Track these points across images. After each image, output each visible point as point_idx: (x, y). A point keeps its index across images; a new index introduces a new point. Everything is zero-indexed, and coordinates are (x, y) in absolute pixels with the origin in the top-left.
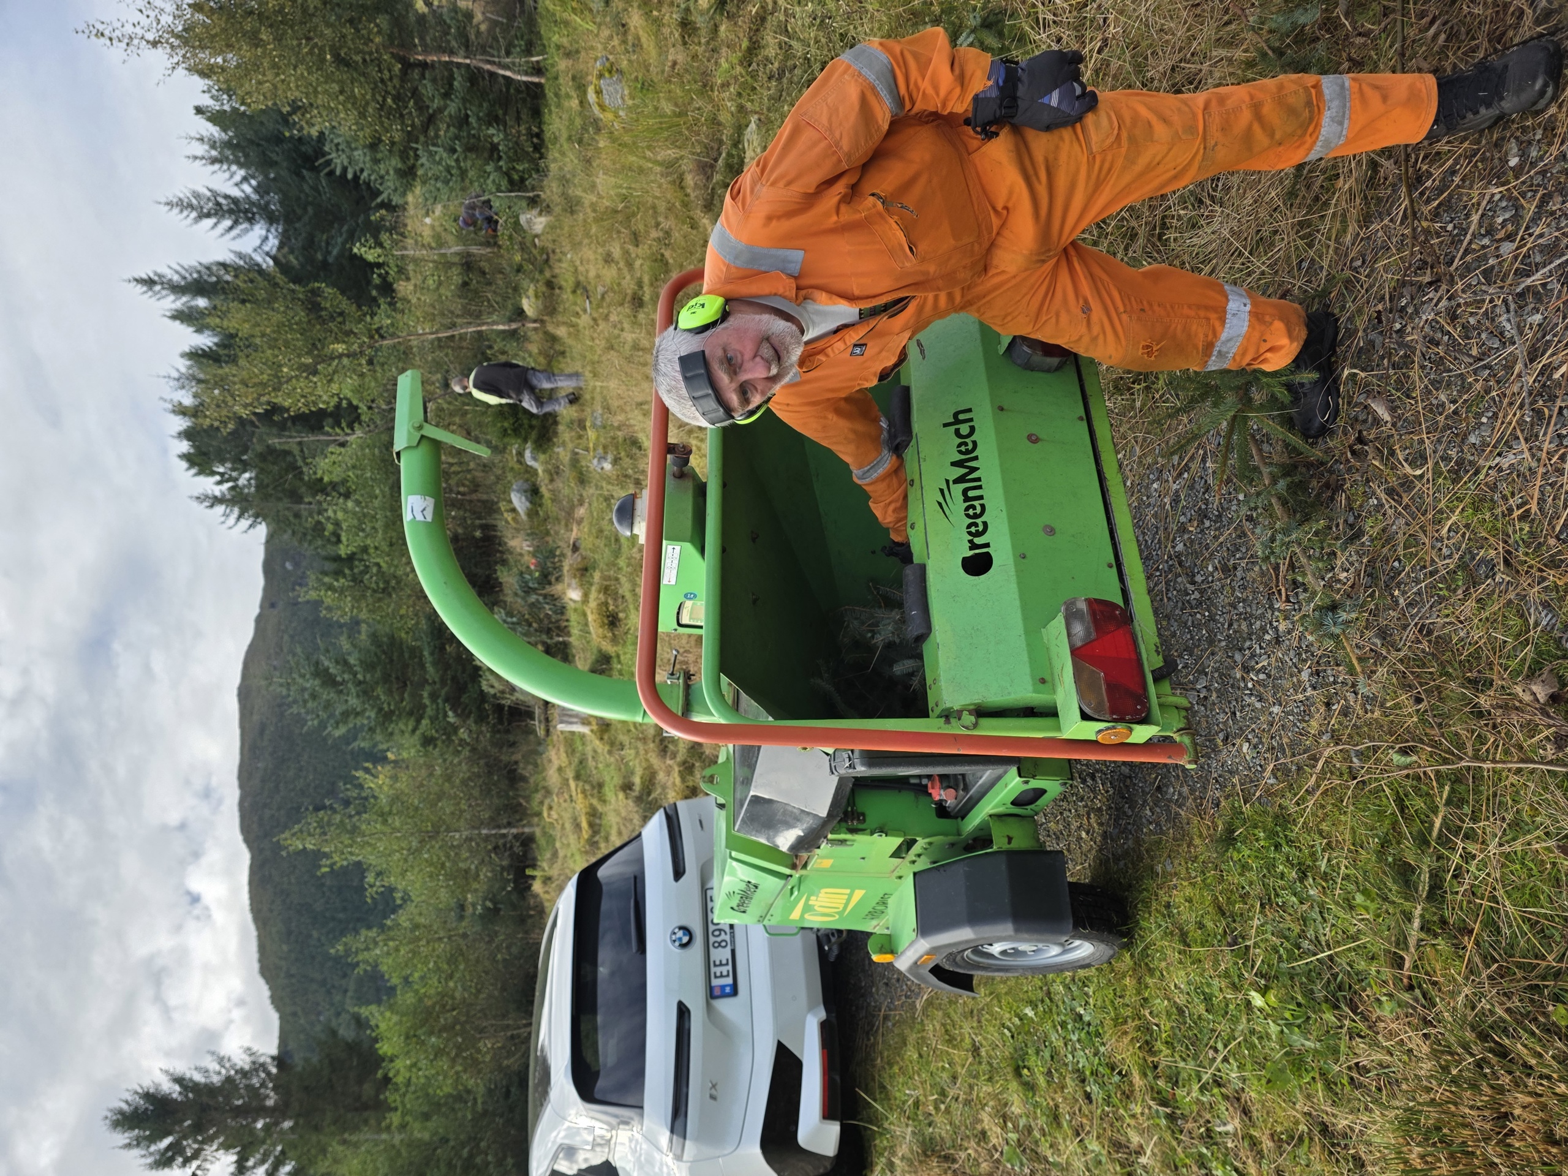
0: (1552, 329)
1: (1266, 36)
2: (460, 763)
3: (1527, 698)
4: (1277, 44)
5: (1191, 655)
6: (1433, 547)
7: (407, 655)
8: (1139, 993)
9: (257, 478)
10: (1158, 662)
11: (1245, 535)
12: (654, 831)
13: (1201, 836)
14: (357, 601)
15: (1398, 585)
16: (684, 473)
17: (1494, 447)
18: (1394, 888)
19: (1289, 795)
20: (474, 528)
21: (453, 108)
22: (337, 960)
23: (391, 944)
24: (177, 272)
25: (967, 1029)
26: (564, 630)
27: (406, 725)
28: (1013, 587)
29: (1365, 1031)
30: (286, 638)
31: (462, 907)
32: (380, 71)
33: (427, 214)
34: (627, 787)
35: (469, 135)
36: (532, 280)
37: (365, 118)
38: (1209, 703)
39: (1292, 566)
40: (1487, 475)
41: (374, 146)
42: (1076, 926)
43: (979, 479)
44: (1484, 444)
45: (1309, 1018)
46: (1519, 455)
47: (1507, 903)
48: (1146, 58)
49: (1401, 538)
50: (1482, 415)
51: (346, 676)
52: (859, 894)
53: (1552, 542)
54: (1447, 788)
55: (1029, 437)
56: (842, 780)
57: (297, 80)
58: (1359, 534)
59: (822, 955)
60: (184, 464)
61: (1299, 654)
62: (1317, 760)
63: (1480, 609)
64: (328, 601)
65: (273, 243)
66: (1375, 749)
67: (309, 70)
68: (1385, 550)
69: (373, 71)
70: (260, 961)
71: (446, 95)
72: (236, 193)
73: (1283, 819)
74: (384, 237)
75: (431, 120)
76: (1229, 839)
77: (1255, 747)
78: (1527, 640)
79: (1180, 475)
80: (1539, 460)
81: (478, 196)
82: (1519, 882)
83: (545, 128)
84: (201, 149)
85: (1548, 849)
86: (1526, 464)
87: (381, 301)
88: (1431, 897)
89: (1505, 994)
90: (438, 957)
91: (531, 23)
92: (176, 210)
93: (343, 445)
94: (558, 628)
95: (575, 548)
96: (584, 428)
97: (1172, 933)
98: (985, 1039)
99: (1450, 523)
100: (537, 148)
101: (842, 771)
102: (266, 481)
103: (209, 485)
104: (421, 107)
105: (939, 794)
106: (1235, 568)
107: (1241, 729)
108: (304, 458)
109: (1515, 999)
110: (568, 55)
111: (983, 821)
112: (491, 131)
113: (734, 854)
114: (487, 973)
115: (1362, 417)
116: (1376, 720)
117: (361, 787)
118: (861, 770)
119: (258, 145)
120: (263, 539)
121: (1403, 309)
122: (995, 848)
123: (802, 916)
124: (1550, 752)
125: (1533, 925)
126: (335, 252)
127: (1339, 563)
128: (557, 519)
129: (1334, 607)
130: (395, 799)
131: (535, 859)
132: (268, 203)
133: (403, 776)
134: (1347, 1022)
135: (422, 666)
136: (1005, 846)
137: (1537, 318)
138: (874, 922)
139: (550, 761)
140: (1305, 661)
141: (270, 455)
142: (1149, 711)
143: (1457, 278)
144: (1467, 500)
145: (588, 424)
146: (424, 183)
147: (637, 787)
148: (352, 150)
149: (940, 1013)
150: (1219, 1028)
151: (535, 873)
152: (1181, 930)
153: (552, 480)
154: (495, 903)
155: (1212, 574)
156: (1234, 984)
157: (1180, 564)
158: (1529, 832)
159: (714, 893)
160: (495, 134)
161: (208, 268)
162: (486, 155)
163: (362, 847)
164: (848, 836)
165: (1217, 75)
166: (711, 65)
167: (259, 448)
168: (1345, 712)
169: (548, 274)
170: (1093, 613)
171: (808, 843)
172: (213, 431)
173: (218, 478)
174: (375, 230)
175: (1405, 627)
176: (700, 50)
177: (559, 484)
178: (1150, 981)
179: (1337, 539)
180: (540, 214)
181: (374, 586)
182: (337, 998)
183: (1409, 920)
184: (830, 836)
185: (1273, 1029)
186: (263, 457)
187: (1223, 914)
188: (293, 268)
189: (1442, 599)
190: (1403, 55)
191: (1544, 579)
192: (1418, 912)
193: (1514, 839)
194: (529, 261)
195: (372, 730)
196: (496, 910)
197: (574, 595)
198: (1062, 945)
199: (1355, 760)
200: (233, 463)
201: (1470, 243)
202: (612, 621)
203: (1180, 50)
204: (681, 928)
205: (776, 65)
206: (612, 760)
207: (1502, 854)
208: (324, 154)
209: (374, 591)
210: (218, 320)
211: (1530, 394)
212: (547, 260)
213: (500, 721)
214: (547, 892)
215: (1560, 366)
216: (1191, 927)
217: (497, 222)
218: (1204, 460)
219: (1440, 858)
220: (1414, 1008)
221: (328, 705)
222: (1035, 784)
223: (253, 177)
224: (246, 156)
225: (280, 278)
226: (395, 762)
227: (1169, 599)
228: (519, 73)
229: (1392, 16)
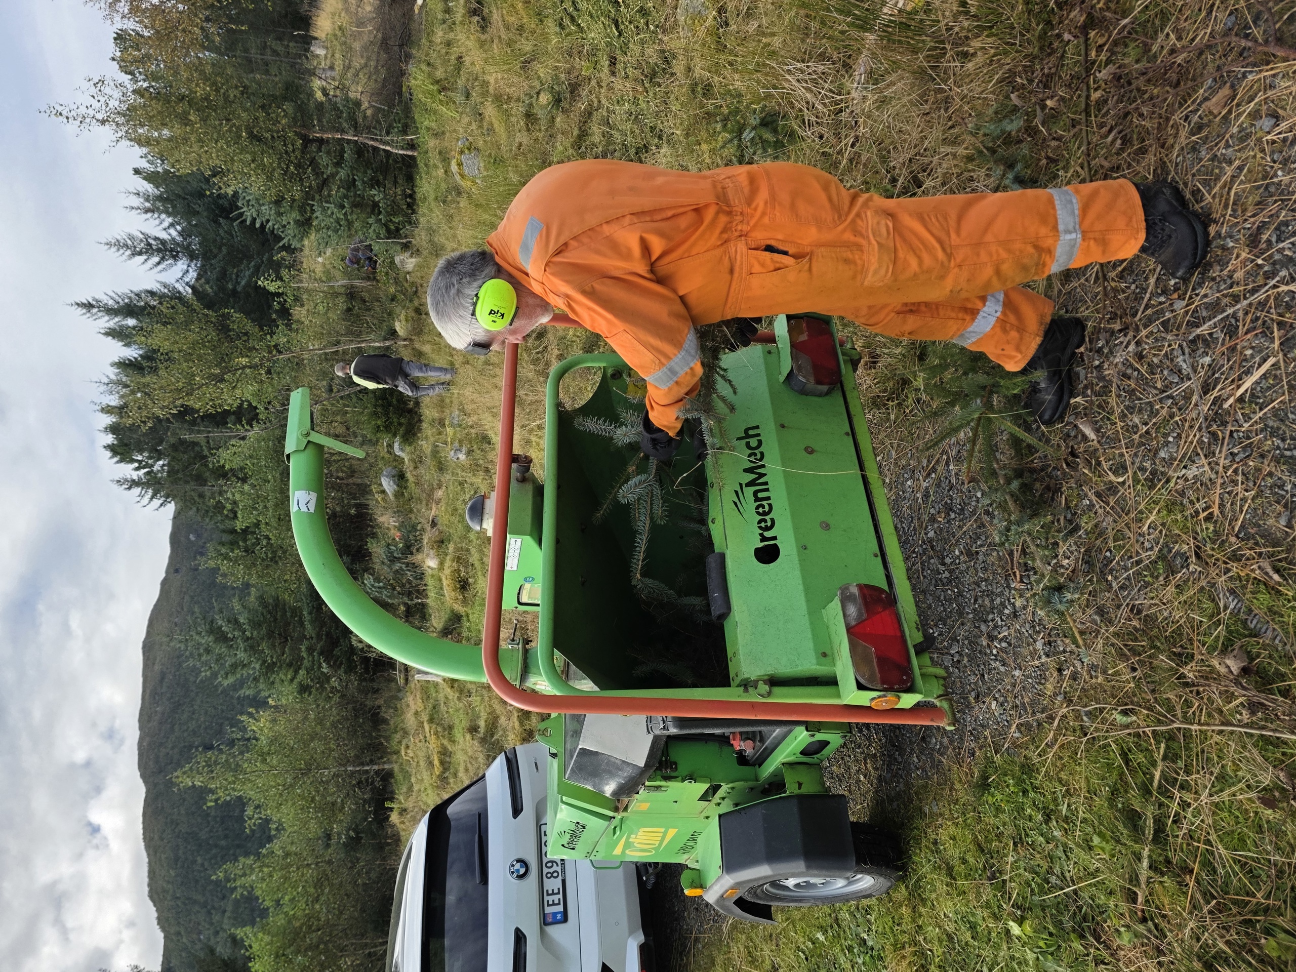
0: (1219, 369)
1: (981, 138)
2: (331, 709)
3: (1223, 670)
4: (991, 145)
5: (945, 625)
6: (1137, 541)
7: (288, 614)
8: (914, 921)
9: (169, 465)
10: (918, 637)
11: (984, 526)
12: (496, 773)
13: (960, 781)
14: (249, 569)
15: (1111, 573)
16: (526, 477)
17: (1181, 461)
18: (1125, 832)
19: (1032, 747)
20: (350, 506)
21: (342, 174)
22: (218, 883)
23: (265, 870)
24: (112, 298)
25: (767, 952)
26: (422, 593)
27: (286, 675)
28: (797, 573)
29: (1108, 959)
30: (187, 598)
31: (329, 837)
32: (285, 145)
33: (320, 255)
34: (473, 729)
35: (355, 195)
36: (404, 307)
37: (272, 181)
38: (961, 666)
39: (1024, 552)
40: (1176, 483)
41: (278, 202)
42: (858, 863)
43: (766, 483)
44: (1173, 459)
45: (1059, 946)
46: (1199, 469)
47: (1220, 847)
48: (889, 152)
49: (1111, 533)
50: (1168, 435)
51: (236, 633)
52: (672, 832)
53: (1233, 539)
54: (1163, 745)
55: (806, 449)
56: (656, 739)
57: (218, 151)
58: (1077, 528)
59: (641, 884)
60: (108, 454)
61: (1034, 627)
62: (1053, 719)
63: (1178, 594)
64: (223, 569)
65: (192, 275)
66: (1101, 710)
67: (228, 144)
68: (1098, 542)
69: (279, 145)
70: (149, 885)
71: (338, 164)
72: (164, 236)
73: (1028, 769)
74: (284, 273)
75: (325, 182)
76: (984, 785)
77: (1002, 705)
78: (1219, 620)
79: (929, 475)
80: (1217, 473)
81: (361, 241)
82: (1228, 828)
83: (416, 190)
84: (137, 202)
85: (1250, 799)
86: (1207, 476)
87: (280, 322)
88: (1156, 840)
89: (1224, 928)
90: (306, 881)
91: (407, 110)
92: (114, 249)
93: (243, 438)
94: (418, 591)
95: (434, 524)
96: (444, 425)
97: (939, 867)
98: (783, 960)
99: (1149, 522)
100: (410, 206)
101: (657, 732)
102: (177, 467)
103: (128, 471)
104: (317, 173)
105: (739, 745)
106: (977, 553)
107: (989, 689)
108: (210, 449)
109: (1233, 932)
110: (436, 135)
111: (777, 769)
112: (373, 192)
113: (564, 798)
114: (348, 896)
115: (1073, 434)
116: (1100, 684)
117: (244, 729)
118: (673, 731)
119: (184, 199)
120: (171, 516)
121: (1101, 349)
122: (788, 793)
123: (623, 852)
124: (1246, 716)
125: (1243, 866)
126: (243, 283)
127: (1061, 551)
128: (419, 500)
129: (1059, 589)
130: (273, 741)
131: (393, 792)
132: (190, 244)
133: (282, 720)
134: (1092, 951)
135: (301, 623)
136: (797, 791)
137: (1207, 360)
138: (686, 856)
139: (408, 706)
140: (1039, 632)
141: (181, 446)
142: (913, 681)
143: (1141, 327)
144: (1162, 503)
145: (447, 423)
146: (318, 231)
147: (482, 730)
148: (261, 205)
149: (744, 937)
150: (984, 953)
151: (393, 805)
152: (948, 864)
153: (416, 468)
154: (357, 833)
155: (958, 558)
156: (994, 914)
157: (932, 547)
158: (1233, 784)
159: (547, 829)
160: (376, 195)
161: (137, 295)
162: (369, 210)
163: (244, 783)
164: (663, 783)
165: (945, 165)
166: (549, 147)
167: (172, 440)
168: (1074, 677)
169: (416, 303)
170: (864, 597)
171: (629, 789)
172: (133, 428)
173: (136, 465)
174: (277, 267)
175: (1119, 607)
176: (541, 135)
177: (421, 470)
178: (923, 910)
179: (1059, 531)
180: (411, 256)
181: (263, 555)
182: (216, 918)
183: (1139, 860)
184: (647, 783)
185: (1030, 956)
186: (174, 447)
187: (983, 851)
188: (208, 295)
189: (1147, 584)
190: (1089, 155)
191: (1228, 570)
192: (1146, 853)
193: (1222, 790)
194: (401, 292)
195: (256, 679)
196: (358, 839)
197: (431, 563)
198: (848, 878)
199: (1085, 718)
200: (150, 452)
201: (1150, 299)
202: (463, 585)
203: (916, 146)
204: (518, 861)
205: (600, 149)
206: (461, 705)
207: (1212, 803)
208: (238, 208)
209: (263, 560)
210: (143, 339)
211: (1206, 419)
212: (416, 292)
213: (367, 671)
214: (403, 823)
215: (1228, 398)
216: (956, 862)
217: (376, 262)
218: (947, 464)
219: (1161, 805)
220: (1149, 939)
221: (220, 658)
222: (820, 736)
223: (179, 224)
224: (174, 207)
225: (196, 305)
226: (276, 707)
227: (924, 577)
228: (396, 148)
229: (1078, 127)
